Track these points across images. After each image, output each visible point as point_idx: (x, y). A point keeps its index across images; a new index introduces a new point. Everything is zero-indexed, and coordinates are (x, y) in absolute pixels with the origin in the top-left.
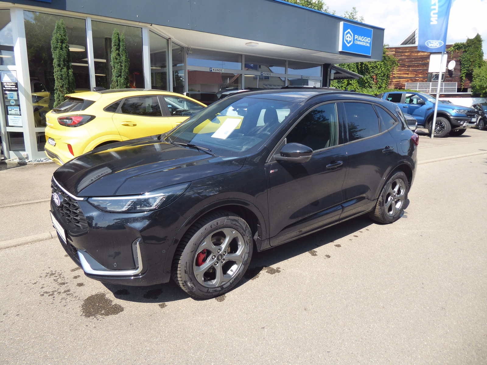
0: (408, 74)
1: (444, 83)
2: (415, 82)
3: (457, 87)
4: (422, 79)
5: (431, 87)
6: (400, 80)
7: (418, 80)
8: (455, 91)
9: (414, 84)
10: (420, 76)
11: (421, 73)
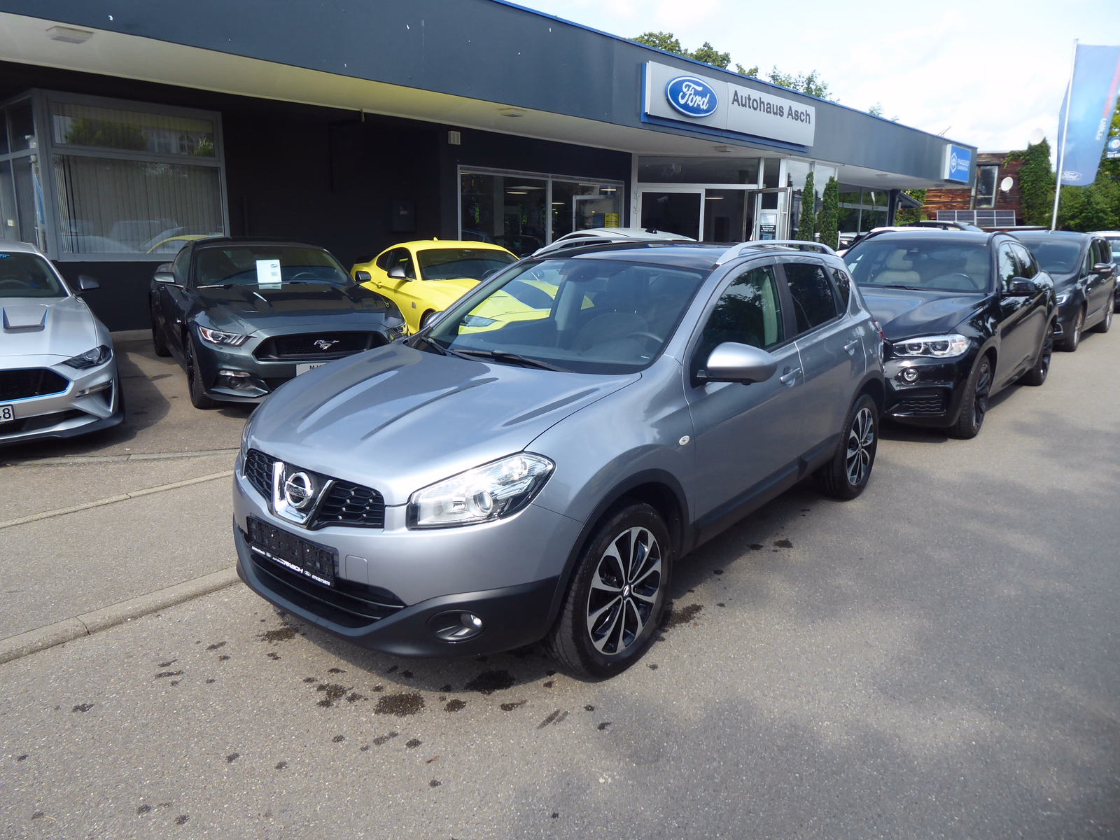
0: (940, 197)
1: (995, 211)
2: (951, 209)
3: (1014, 217)
4: (961, 205)
5: (976, 218)
6: (927, 207)
7: (955, 206)
8: (1011, 224)
9: (950, 212)
10: (959, 200)
11: (960, 195)
